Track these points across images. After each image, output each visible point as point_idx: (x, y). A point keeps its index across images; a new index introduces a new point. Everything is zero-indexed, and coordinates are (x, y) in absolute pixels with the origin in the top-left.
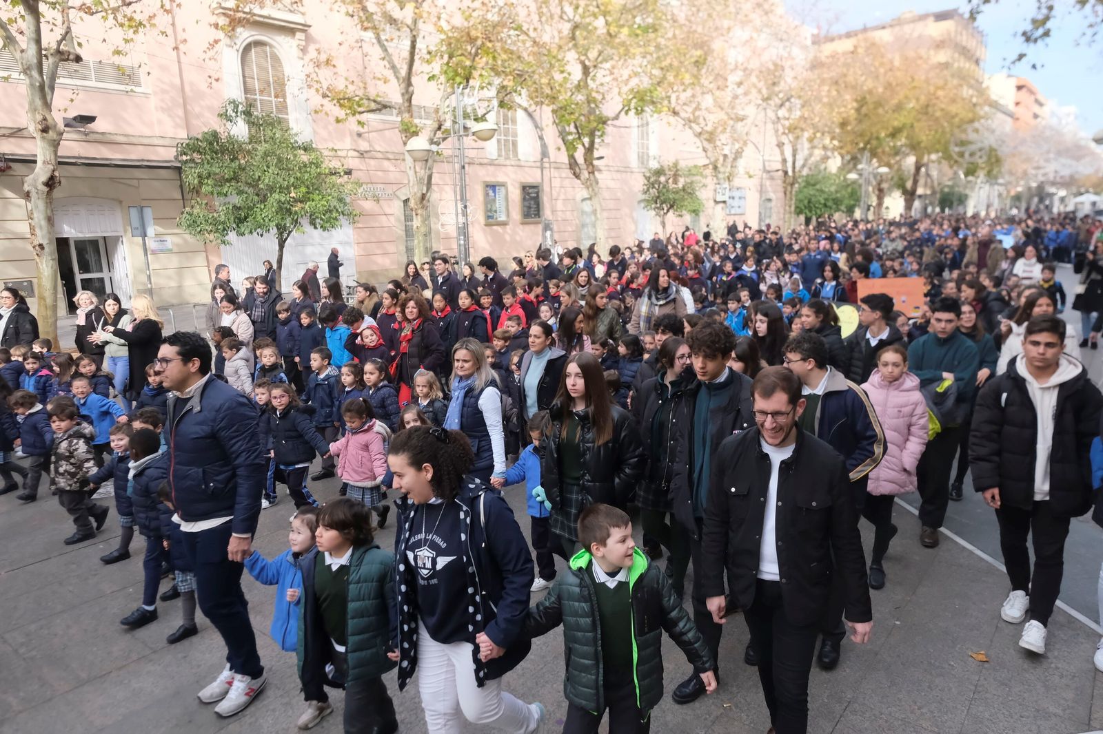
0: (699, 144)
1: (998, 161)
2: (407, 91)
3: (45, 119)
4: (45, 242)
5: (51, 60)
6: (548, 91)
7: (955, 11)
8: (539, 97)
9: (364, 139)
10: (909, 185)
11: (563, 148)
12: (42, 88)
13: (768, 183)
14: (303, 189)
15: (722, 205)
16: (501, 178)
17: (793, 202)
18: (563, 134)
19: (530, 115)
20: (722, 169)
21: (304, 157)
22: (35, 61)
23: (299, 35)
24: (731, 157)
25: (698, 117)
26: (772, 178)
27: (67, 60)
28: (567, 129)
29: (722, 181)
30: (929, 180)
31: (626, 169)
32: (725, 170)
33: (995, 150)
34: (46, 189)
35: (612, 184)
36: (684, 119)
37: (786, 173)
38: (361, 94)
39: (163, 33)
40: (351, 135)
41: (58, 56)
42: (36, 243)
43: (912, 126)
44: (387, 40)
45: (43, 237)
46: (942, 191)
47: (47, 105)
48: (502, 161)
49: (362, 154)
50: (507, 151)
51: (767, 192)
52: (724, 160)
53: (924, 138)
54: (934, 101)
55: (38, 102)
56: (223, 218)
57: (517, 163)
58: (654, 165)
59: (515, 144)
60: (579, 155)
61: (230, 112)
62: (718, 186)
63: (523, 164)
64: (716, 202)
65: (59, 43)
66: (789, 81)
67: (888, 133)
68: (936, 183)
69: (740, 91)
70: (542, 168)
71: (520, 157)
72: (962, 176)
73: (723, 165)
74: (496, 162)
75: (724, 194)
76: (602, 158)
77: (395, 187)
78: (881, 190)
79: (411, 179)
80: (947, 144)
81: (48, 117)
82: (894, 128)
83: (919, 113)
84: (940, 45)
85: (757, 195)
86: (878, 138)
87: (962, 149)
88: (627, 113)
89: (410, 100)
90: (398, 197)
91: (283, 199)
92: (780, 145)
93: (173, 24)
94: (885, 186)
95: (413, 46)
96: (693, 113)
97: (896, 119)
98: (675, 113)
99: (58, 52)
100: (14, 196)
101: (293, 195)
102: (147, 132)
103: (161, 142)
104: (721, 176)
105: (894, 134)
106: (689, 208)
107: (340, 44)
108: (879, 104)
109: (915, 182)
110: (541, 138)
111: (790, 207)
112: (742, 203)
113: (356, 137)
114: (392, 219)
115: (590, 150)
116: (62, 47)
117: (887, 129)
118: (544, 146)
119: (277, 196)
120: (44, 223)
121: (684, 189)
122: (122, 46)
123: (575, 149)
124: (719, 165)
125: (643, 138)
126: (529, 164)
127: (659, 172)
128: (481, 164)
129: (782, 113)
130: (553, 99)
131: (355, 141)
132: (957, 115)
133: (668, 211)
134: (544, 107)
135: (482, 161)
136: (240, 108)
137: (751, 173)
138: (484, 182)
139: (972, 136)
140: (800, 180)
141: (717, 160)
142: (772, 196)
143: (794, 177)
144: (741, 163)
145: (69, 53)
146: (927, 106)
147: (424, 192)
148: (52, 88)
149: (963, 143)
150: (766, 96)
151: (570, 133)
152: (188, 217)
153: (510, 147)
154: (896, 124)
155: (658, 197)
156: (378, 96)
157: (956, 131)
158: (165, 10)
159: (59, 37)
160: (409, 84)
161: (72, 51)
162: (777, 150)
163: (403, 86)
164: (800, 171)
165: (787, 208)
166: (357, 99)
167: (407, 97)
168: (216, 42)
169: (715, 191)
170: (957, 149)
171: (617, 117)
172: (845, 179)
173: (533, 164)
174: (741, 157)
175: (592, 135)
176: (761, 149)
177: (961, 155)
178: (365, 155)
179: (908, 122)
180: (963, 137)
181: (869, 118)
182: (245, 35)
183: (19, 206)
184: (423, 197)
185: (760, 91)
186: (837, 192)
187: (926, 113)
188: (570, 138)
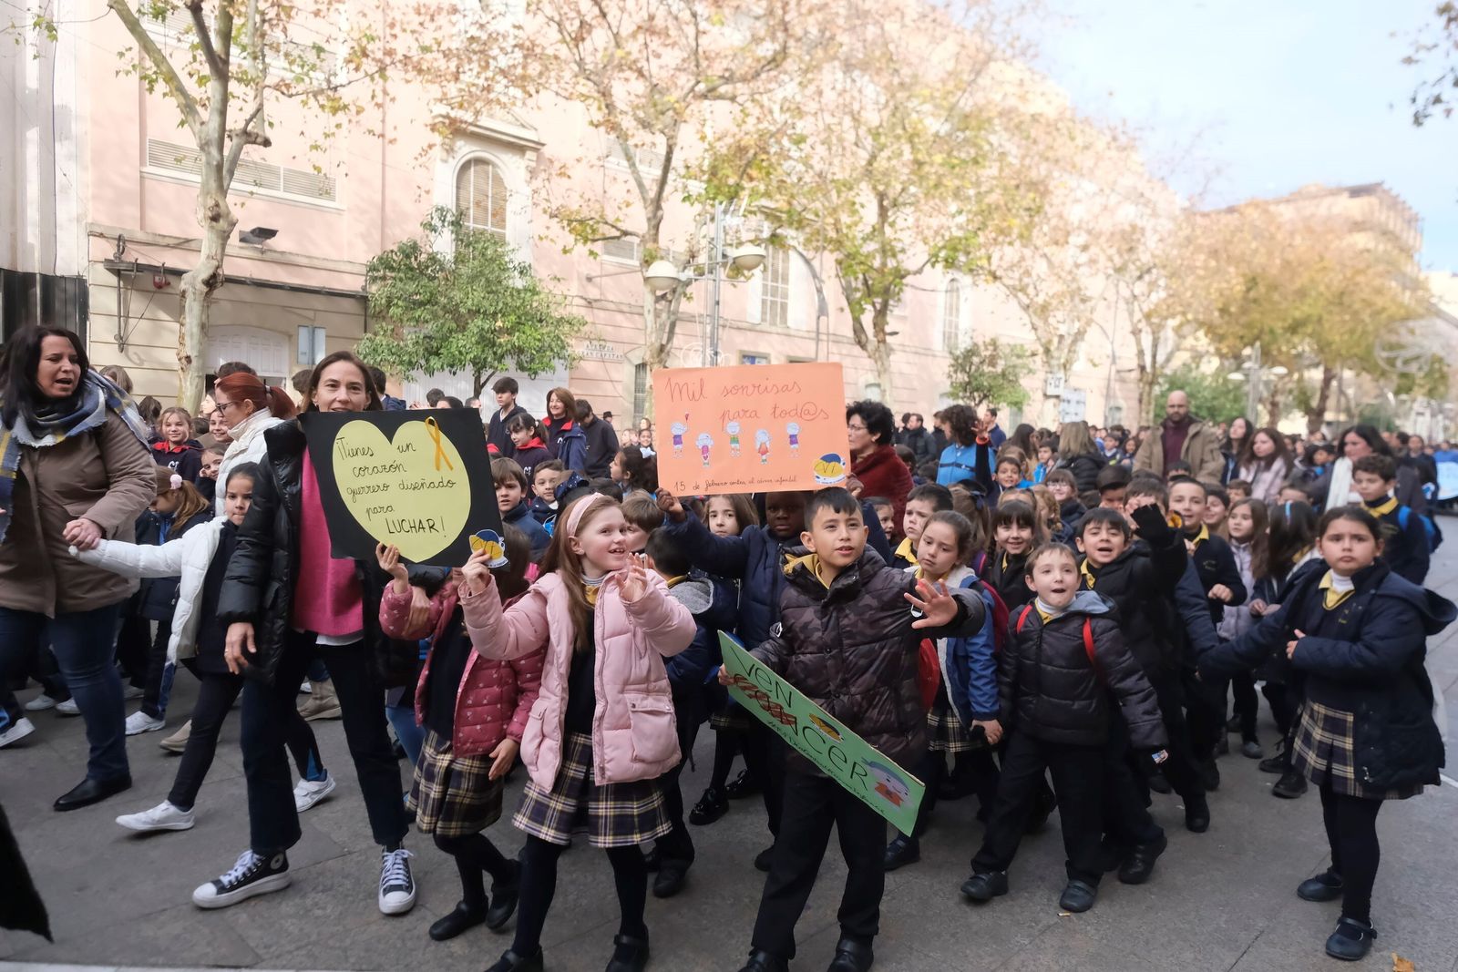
0: (1026, 319)
1: (1443, 377)
2: (655, 216)
3: (217, 205)
4: (193, 354)
5: (235, 140)
6: (832, 234)
7: (1379, 185)
8: (819, 240)
9: (595, 285)
10: (1315, 403)
11: (847, 310)
12: (219, 167)
13: (1116, 386)
14: (513, 318)
15: (1053, 401)
16: (762, 348)
17: (1152, 407)
18: (848, 291)
19: (807, 262)
20: (1055, 354)
21: (518, 283)
22: (216, 135)
23: (529, 154)
24: (1068, 341)
25: (1027, 285)
26: (1123, 381)
27: (254, 143)
28: (854, 285)
29: (1056, 369)
30: (1343, 400)
31: (926, 352)
32: (1060, 355)
33: (1440, 360)
34: (205, 289)
35: (906, 369)
36: (1007, 287)
37: (1143, 368)
38: (597, 217)
39: (370, 132)
40: (579, 279)
41: (244, 138)
42: (183, 354)
43: (1320, 320)
44: (636, 146)
45: (192, 348)
46: (1361, 415)
47: (223, 190)
48: (766, 326)
49: (590, 303)
50: (774, 316)
51: (1115, 397)
52: (1060, 342)
53: (1337, 338)
54: (1351, 288)
55: (213, 185)
56: (411, 348)
57: (785, 331)
58: (964, 344)
59: (784, 307)
60: (867, 318)
61: (436, 222)
62: (1050, 376)
63: (792, 332)
64: (1046, 396)
65: (248, 123)
66: (1149, 249)
67: (1286, 325)
68: (1353, 404)
69: (1083, 258)
70: (818, 340)
71: (790, 323)
72: (1391, 396)
73: (1058, 348)
74: (758, 328)
75: (1057, 386)
76: (896, 333)
77: (627, 348)
78: (1274, 404)
79: (649, 325)
80: (1369, 350)
81: (221, 203)
82: (1295, 320)
83: (1331, 303)
84: (1358, 226)
85: (1102, 401)
86: (1272, 332)
87: (1392, 354)
88: (933, 266)
89: (657, 227)
90: (630, 361)
91: (486, 327)
92: (1136, 332)
93: (383, 121)
94: (1280, 399)
95: (668, 159)
96: (1021, 280)
97: (1297, 308)
98: (995, 278)
99: (245, 132)
100: (169, 318)
101: (499, 324)
102: (334, 255)
103: (348, 268)
104: (1054, 362)
105: (1294, 328)
106: (1010, 399)
107: (578, 161)
108: (1273, 287)
109: (1324, 398)
110: (819, 291)
111: (1148, 413)
112: (1080, 409)
113: (585, 282)
114: (619, 387)
115: (881, 314)
116: (249, 128)
117: (1284, 320)
118: (822, 302)
119: (480, 323)
120: (196, 330)
121: (1003, 375)
122: (321, 141)
123: (863, 310)
124: (1052, 348)
125: (951, 314)
126: (801, 334)
127: (971, 353)
128: (739, 328)
129: (1140, 288)
130: (839, 244)
131: (584, 287)
132: (1384, 309)
133: (980, 402)
134: (826, 253)
135: (740, 324)
136: (449, 218)
137: (1097, 361)
138: (741, 351)
139: (1406, 339)
140: (1161, 380)
141: (1050, 342)
142: (1122, 403)
143: (1154, 375)
144: (1082, 347)
145: (257, 136)
146: (1342, 294)
147: (664, 342)
148: (231, 173)
149: (1392, 347)
150: (1118, 265)
151: (857, 290)
152: (368, 344)
153: (776, 308)
154: (1297, 314)
155: (969, 383)
156: (618, 220)
157: (1383, 331)
158: (377, 104)
159: (248, 117)
160: (658, 207)
161: (260, 133)
162: (1132, 339)
163: (651, 208)
164: (1162, 367)
165: (1144, 415)
166: (591, 222)
167: (653, 222)
168: (430, 147)
169: (1046, 381)
170: (1385, 354)
171: (920, 271)
172: (1226, 381)
173: (806, 335)
174: (1083, 339)
175: (886, 293)
176: (1110, 333)
177: (1391, 362)
178: (594, 304)
179: (1315, 312)
180: (1393, 339)
181: (1260, 305)
182: (466, 150)
183: (172, 331)
184: (662, 348)
185: (1110, 259)
186: (1214, 398)
187: (1341, 304)
188: (858, 295)
